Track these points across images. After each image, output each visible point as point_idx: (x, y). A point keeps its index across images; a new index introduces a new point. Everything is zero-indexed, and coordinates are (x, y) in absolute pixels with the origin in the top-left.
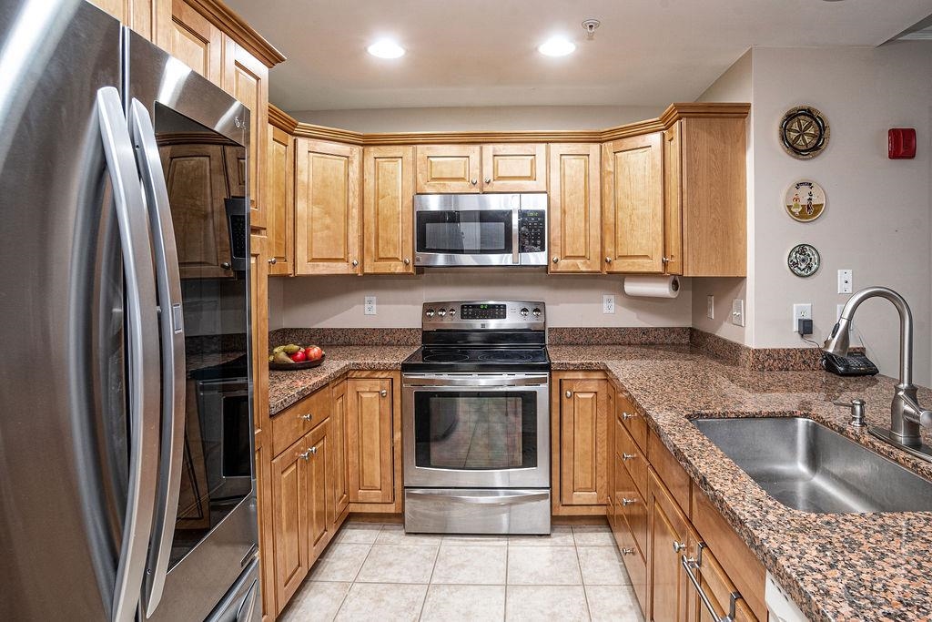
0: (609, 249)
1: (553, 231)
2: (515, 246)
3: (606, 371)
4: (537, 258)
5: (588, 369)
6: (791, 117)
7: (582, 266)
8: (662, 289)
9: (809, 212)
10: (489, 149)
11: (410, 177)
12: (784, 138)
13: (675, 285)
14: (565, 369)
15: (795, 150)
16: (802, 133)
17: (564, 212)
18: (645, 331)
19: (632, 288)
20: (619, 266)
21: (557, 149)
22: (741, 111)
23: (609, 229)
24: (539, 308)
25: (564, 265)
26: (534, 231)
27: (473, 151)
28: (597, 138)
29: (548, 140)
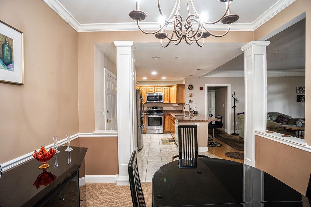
0: (170, 100)
1: (163, 98)
2: (159, 100)
3: (170, 114)
4: (162, 101)
5: (168, 114)
6: (189, 86)
7: (167, 102)
8: (177, 105)
9: (191, 96)
10: (155, 88)
11: (146, 91)
12: (188, 88)
13: (178, 104)
14: (165, 114)
15: (190, 89)
16: (191, 87)
17: (165, 96)
18: (176, 111)
19: (173, 105)
20: (172, 102)
21: (164, 88)
22: (184, 85)
23: (170, 98)
24: (162, 107)
25: (165, 102)
26: (161, 98)
27: (153, 88)
28: (169, 86)
29: (163, 86)
